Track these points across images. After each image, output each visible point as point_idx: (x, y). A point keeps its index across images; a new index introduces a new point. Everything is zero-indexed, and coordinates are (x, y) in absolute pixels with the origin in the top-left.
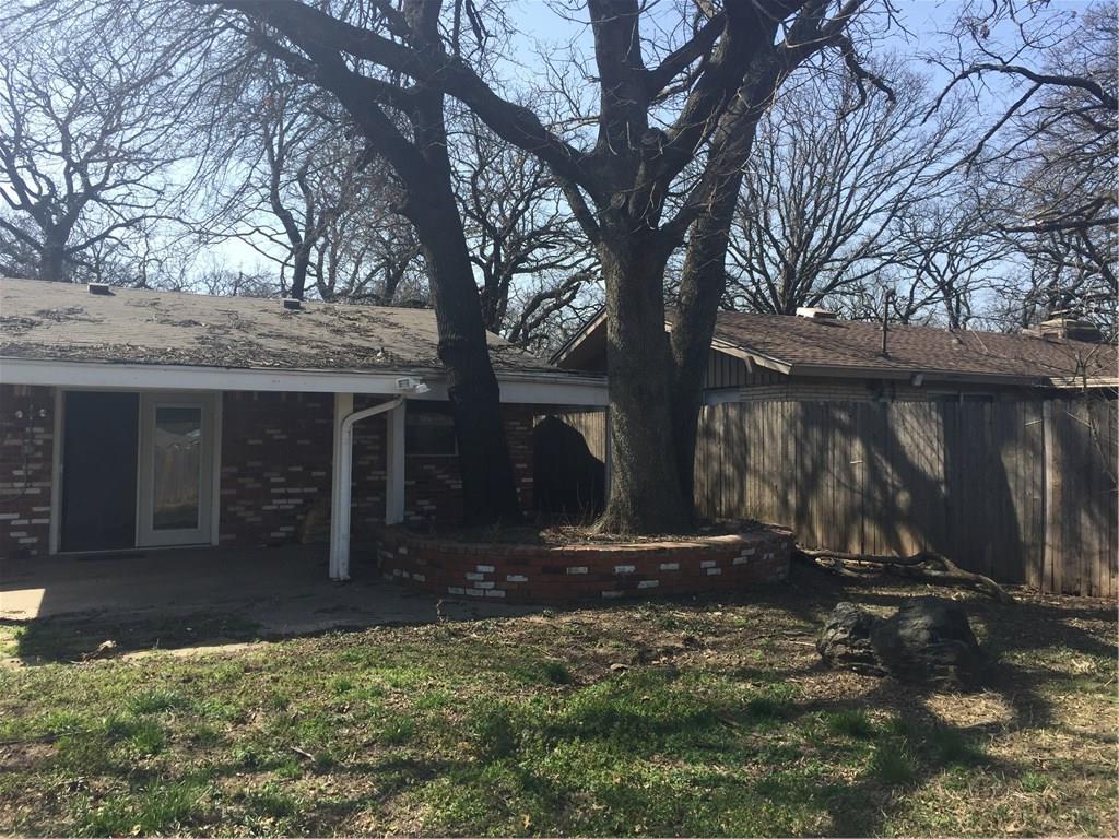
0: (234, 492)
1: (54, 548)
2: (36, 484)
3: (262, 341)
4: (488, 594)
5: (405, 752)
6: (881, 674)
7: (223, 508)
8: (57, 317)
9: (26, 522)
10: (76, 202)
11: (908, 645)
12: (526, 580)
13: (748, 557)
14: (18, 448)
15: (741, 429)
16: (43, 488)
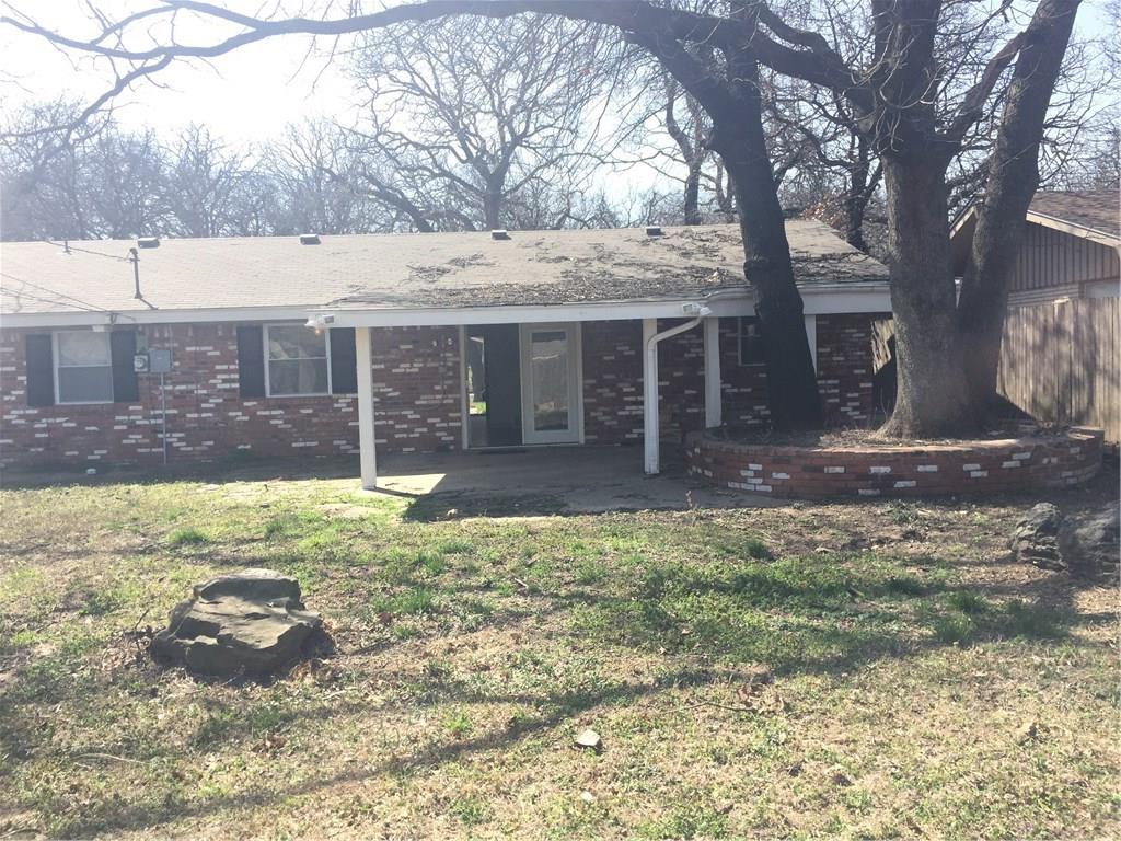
0: (594, 400)
1: (465, 446)
2: (450, 396)
3: (616, 270)
4: (758, 488)
5: (588, 589)
6: (1059, 568)
7: (586, 414)
8: (460, 263)
9: (445, 425)
10: (508, 150)
11: (1081, 542)
12: (789, 477)
13: (1022, 461)
14: (437, 368)
15: (1091, 327)
16: (455, 399)
